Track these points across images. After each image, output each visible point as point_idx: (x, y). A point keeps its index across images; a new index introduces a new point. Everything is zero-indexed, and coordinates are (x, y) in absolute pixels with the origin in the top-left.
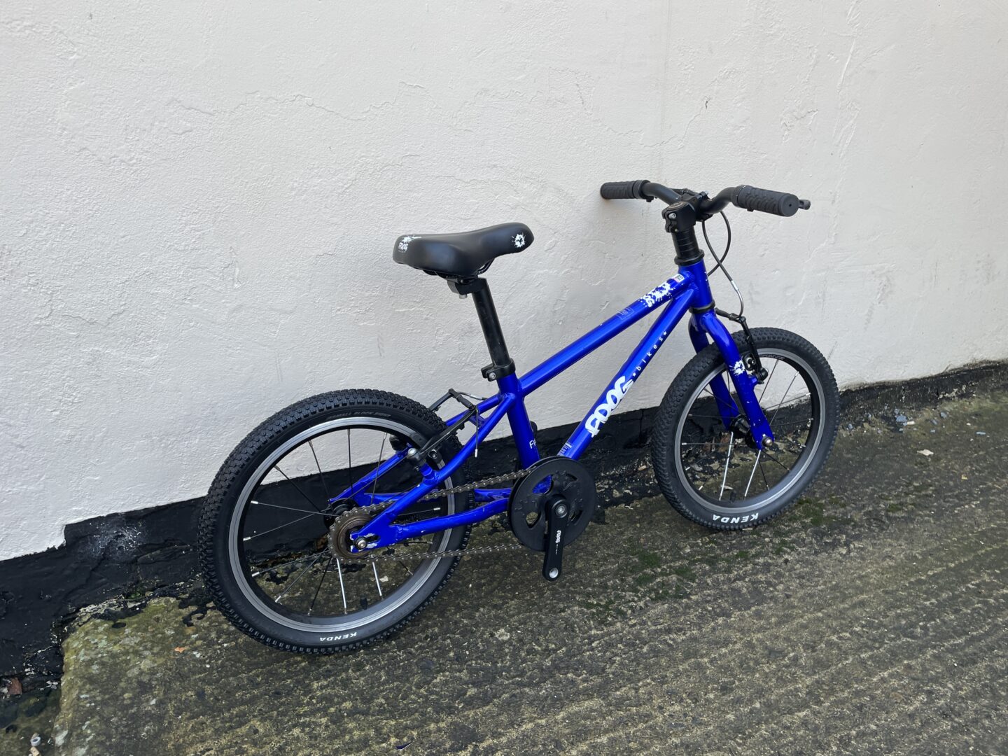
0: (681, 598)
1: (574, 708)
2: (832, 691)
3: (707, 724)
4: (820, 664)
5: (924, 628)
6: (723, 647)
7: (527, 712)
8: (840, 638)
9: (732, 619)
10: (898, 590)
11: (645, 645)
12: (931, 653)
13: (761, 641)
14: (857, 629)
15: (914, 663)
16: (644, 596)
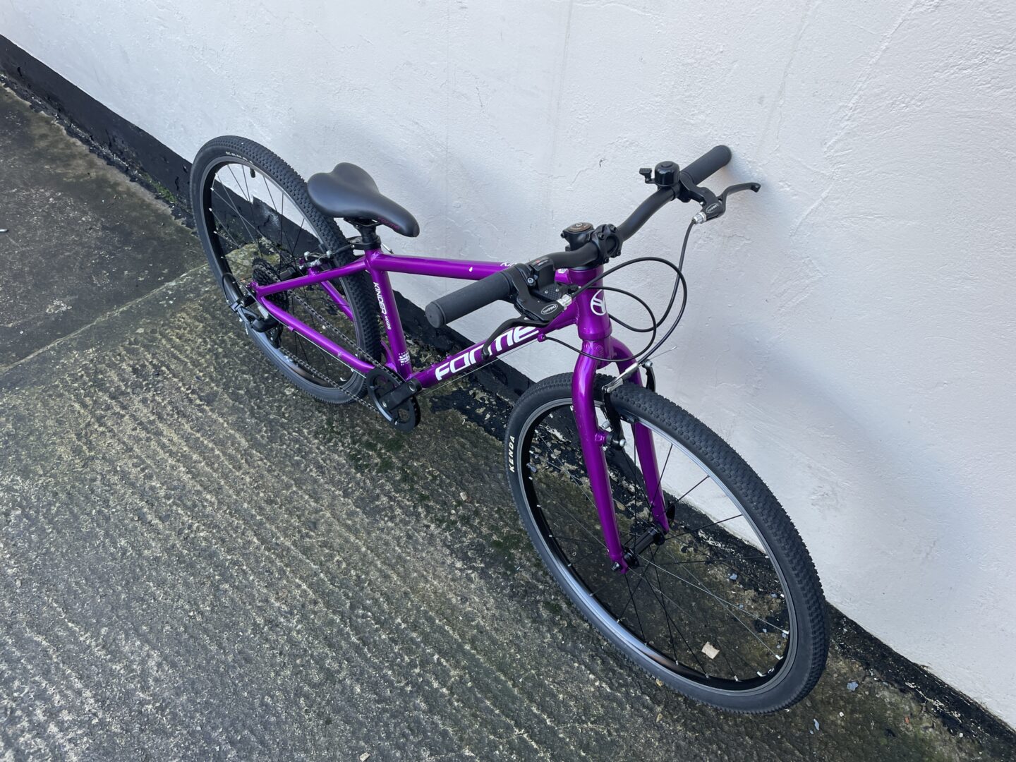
0: (356, 469)
1: (237, 436)
2: (280, 556)
3: (237, 496)
4: (306, 551)
5: (364, 616)
6: (311, 497)
7: (232, 419)
8: (338, 561)
9: (342, 499)
10: (412, 602)
11: (302, 457)
12: (335, 618)
13: (323, 516)
14: (353, 572)
15: (321, 605)
16: (351, 449)
